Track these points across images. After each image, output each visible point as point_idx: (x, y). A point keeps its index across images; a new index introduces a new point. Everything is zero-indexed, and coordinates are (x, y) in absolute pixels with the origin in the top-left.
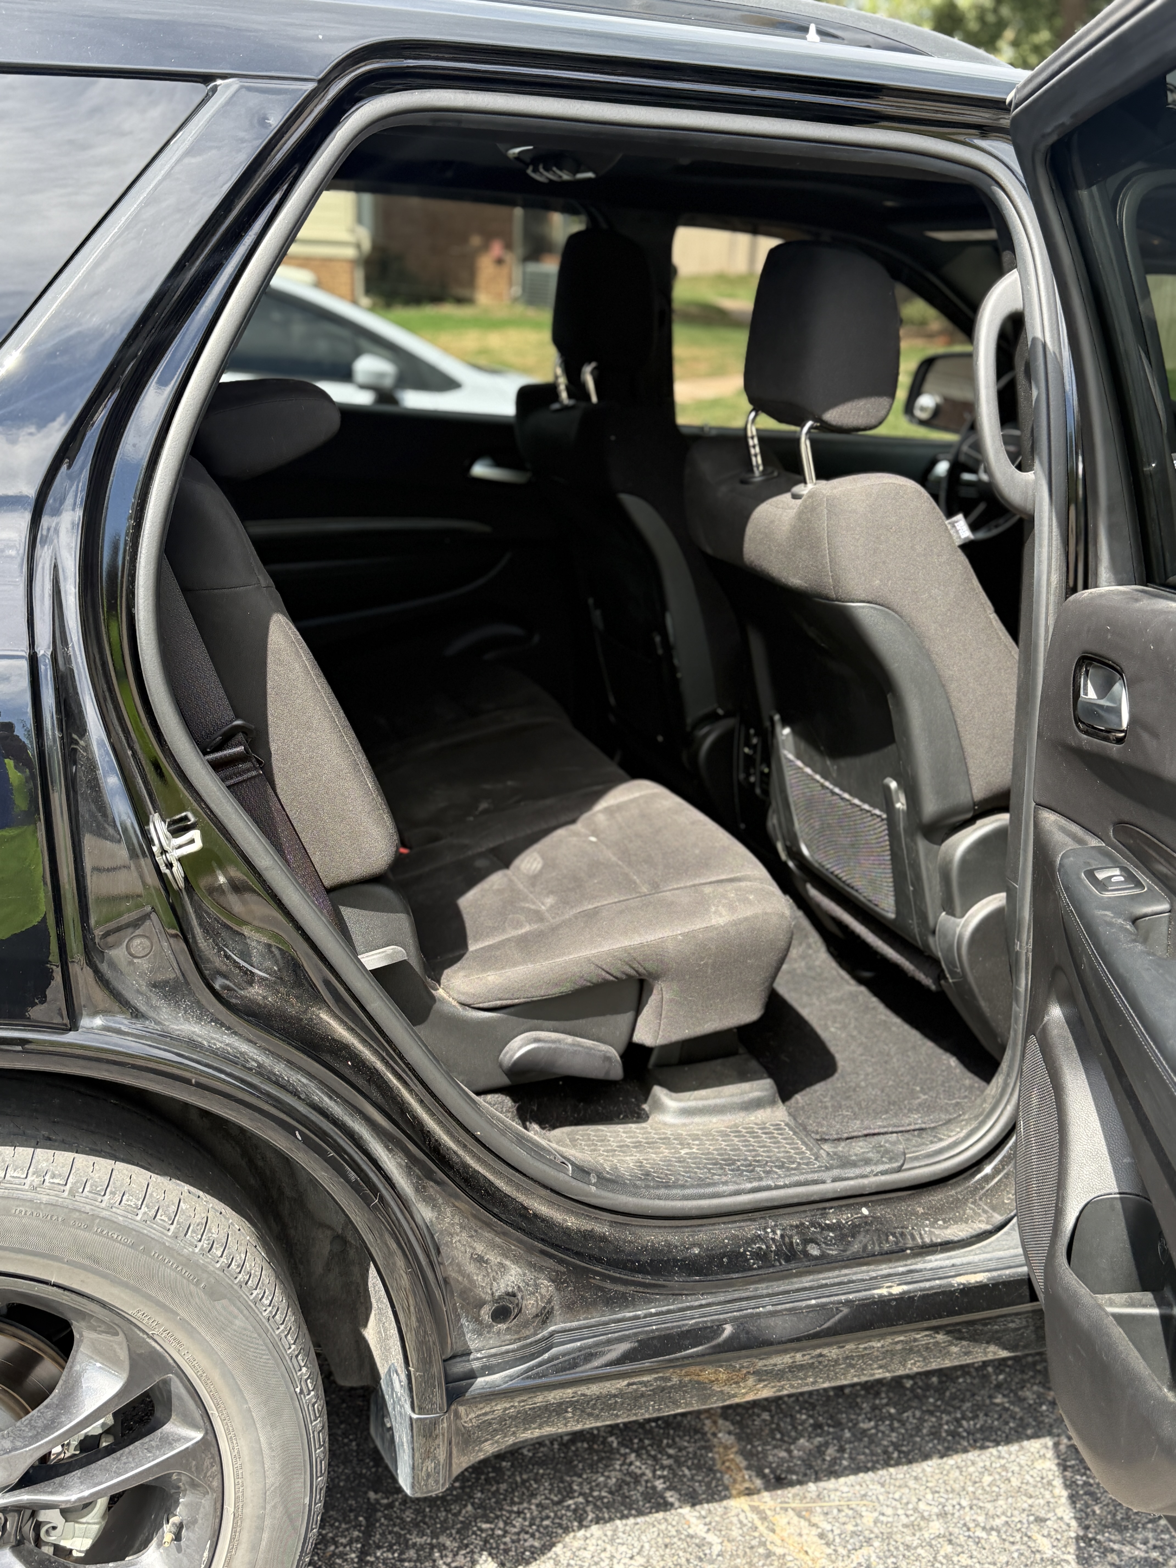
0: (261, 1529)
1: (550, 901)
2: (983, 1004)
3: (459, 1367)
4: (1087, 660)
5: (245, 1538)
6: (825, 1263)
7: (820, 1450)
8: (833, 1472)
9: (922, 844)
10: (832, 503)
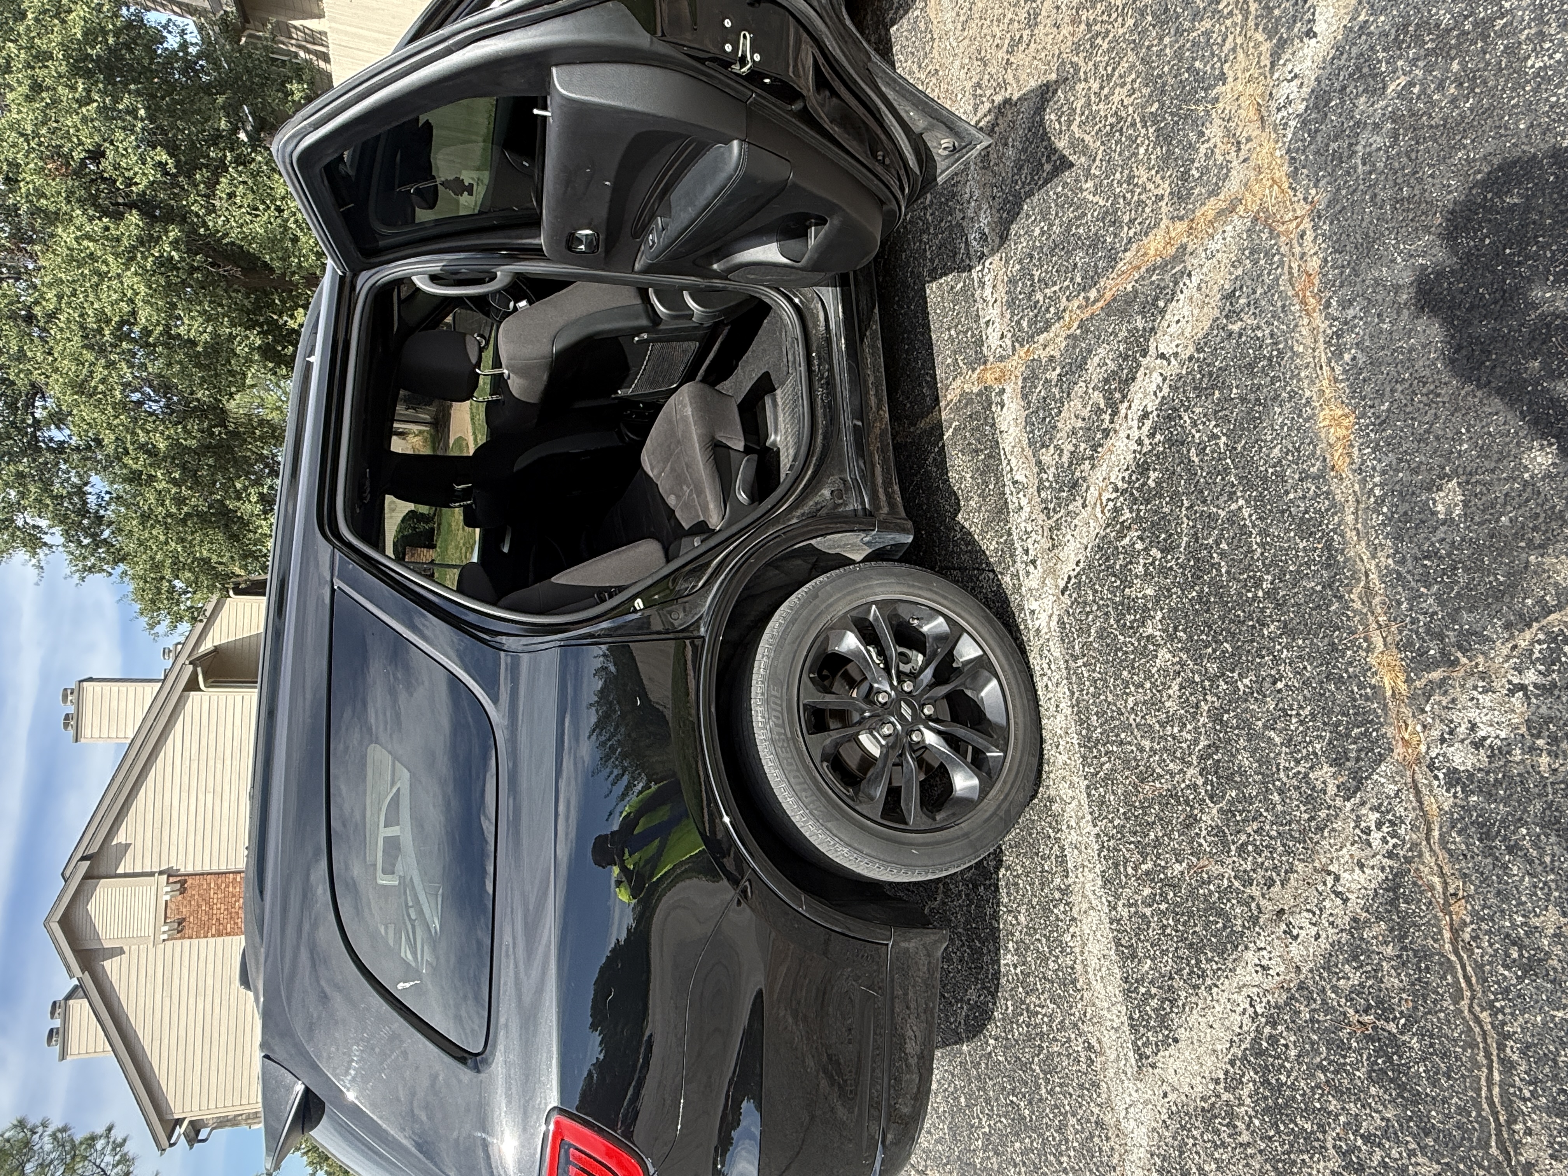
0: (913, 586)
1: (685, 488)
2: (732, 304)
3: (860, 513)
4: (570, 248)
5: (916, 592)
6: (831, 370)
7: (927, 382)
8: (934, 376)
9: (661, 327)
10: (510, 359)
